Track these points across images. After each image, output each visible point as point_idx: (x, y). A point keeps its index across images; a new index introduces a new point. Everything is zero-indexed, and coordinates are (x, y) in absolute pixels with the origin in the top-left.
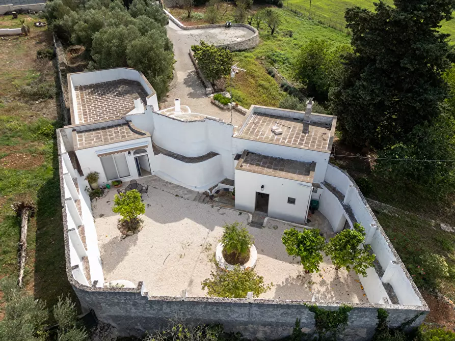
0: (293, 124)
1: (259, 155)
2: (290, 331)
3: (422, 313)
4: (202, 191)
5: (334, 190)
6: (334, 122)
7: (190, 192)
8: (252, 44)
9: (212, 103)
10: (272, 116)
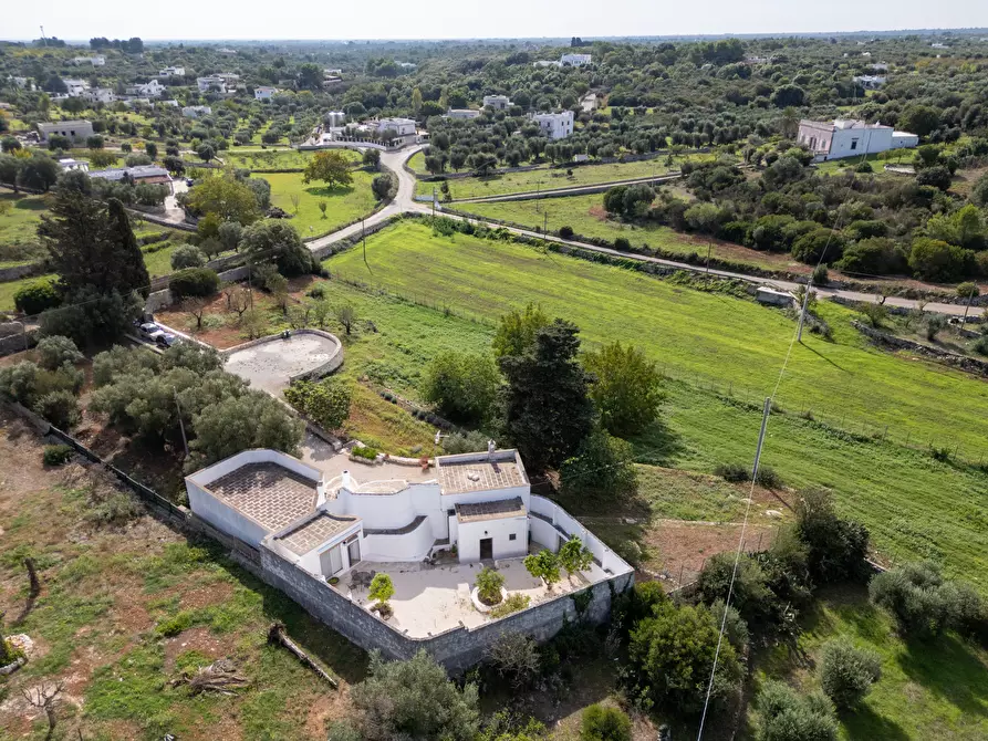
0: (482, 466)
1: (469, 505)
2: (560, 625)
3: (631, 574)
4: (422, 559)
5: (541, 516)
6: (517, 455)
7: (412, 563)
8: (340, 360)
9: (350, 460)
10: (459, 463)
